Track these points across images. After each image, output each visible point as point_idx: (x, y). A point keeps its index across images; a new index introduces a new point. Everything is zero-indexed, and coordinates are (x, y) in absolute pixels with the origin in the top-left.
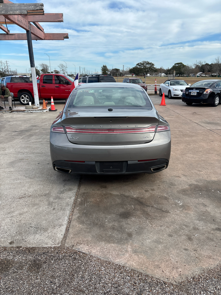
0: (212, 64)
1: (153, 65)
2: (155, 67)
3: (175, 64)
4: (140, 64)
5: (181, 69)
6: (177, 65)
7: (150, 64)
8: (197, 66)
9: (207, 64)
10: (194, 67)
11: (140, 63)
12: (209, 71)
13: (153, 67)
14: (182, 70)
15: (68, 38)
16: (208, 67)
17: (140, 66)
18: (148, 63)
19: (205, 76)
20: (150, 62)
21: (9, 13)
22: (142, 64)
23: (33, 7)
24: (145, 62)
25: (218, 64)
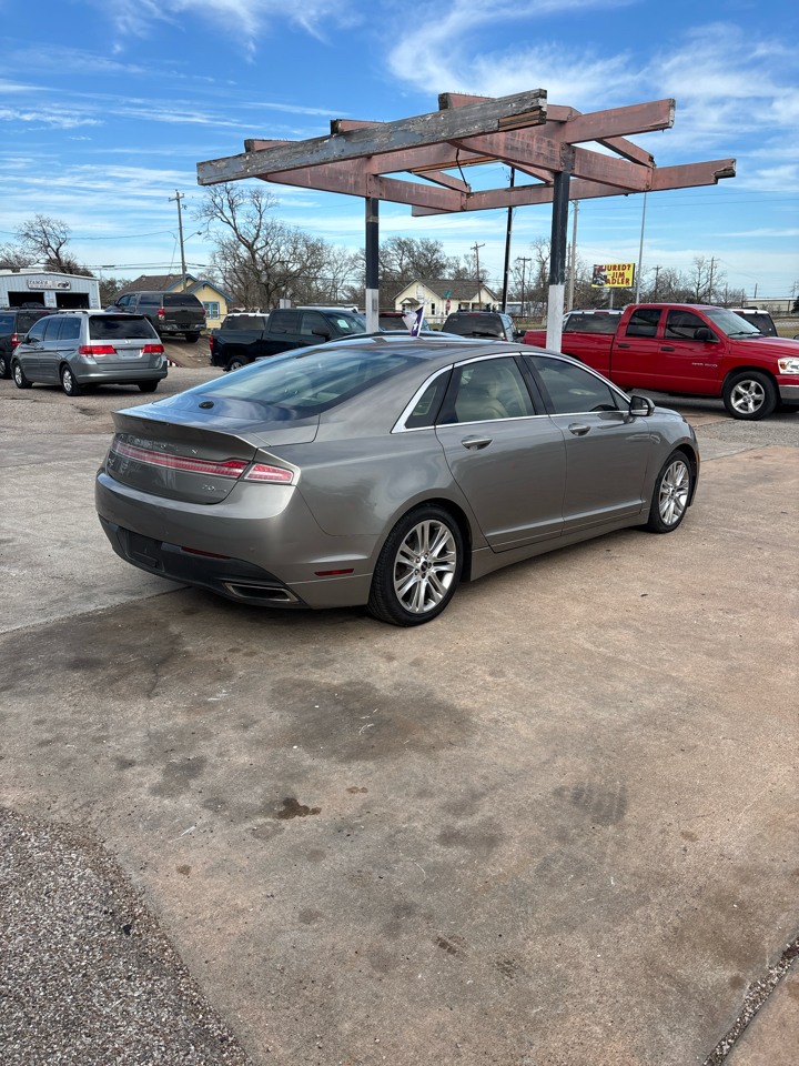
15: (733, 175)
21: (461, 132)
23: (514, 105)
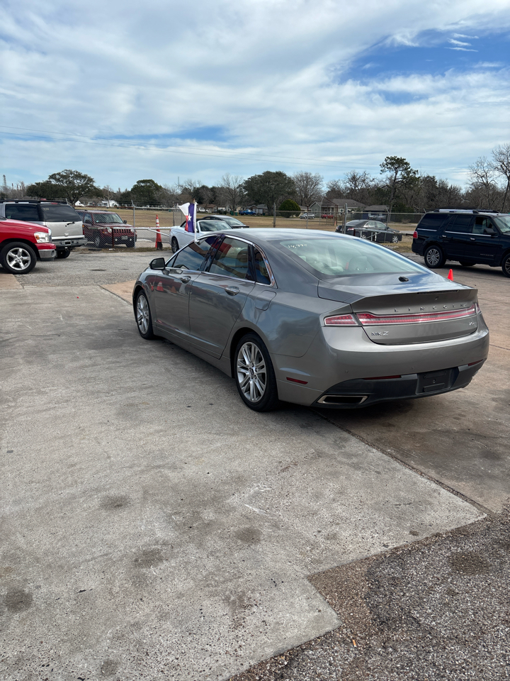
0: (213, 188)
1: (91, 180)
2: (95, 185)
3: (138, 182)
4: (58, 177)
5: (152, 193)
6: (142, 184)
7: (85, 177)
8: (186, 189)
9: (203, 187)
10: (179, 191)
11: (59, 174)
12: (211, 202)
13: (92, 186)
14: (156, 195)
16: (210, 194)
17: (58, 180)
18: (79, 176)
19: (204, 210)
20: (83, 174)
22: (62, 176)
24: (71, 174)
25: (228, 188)
